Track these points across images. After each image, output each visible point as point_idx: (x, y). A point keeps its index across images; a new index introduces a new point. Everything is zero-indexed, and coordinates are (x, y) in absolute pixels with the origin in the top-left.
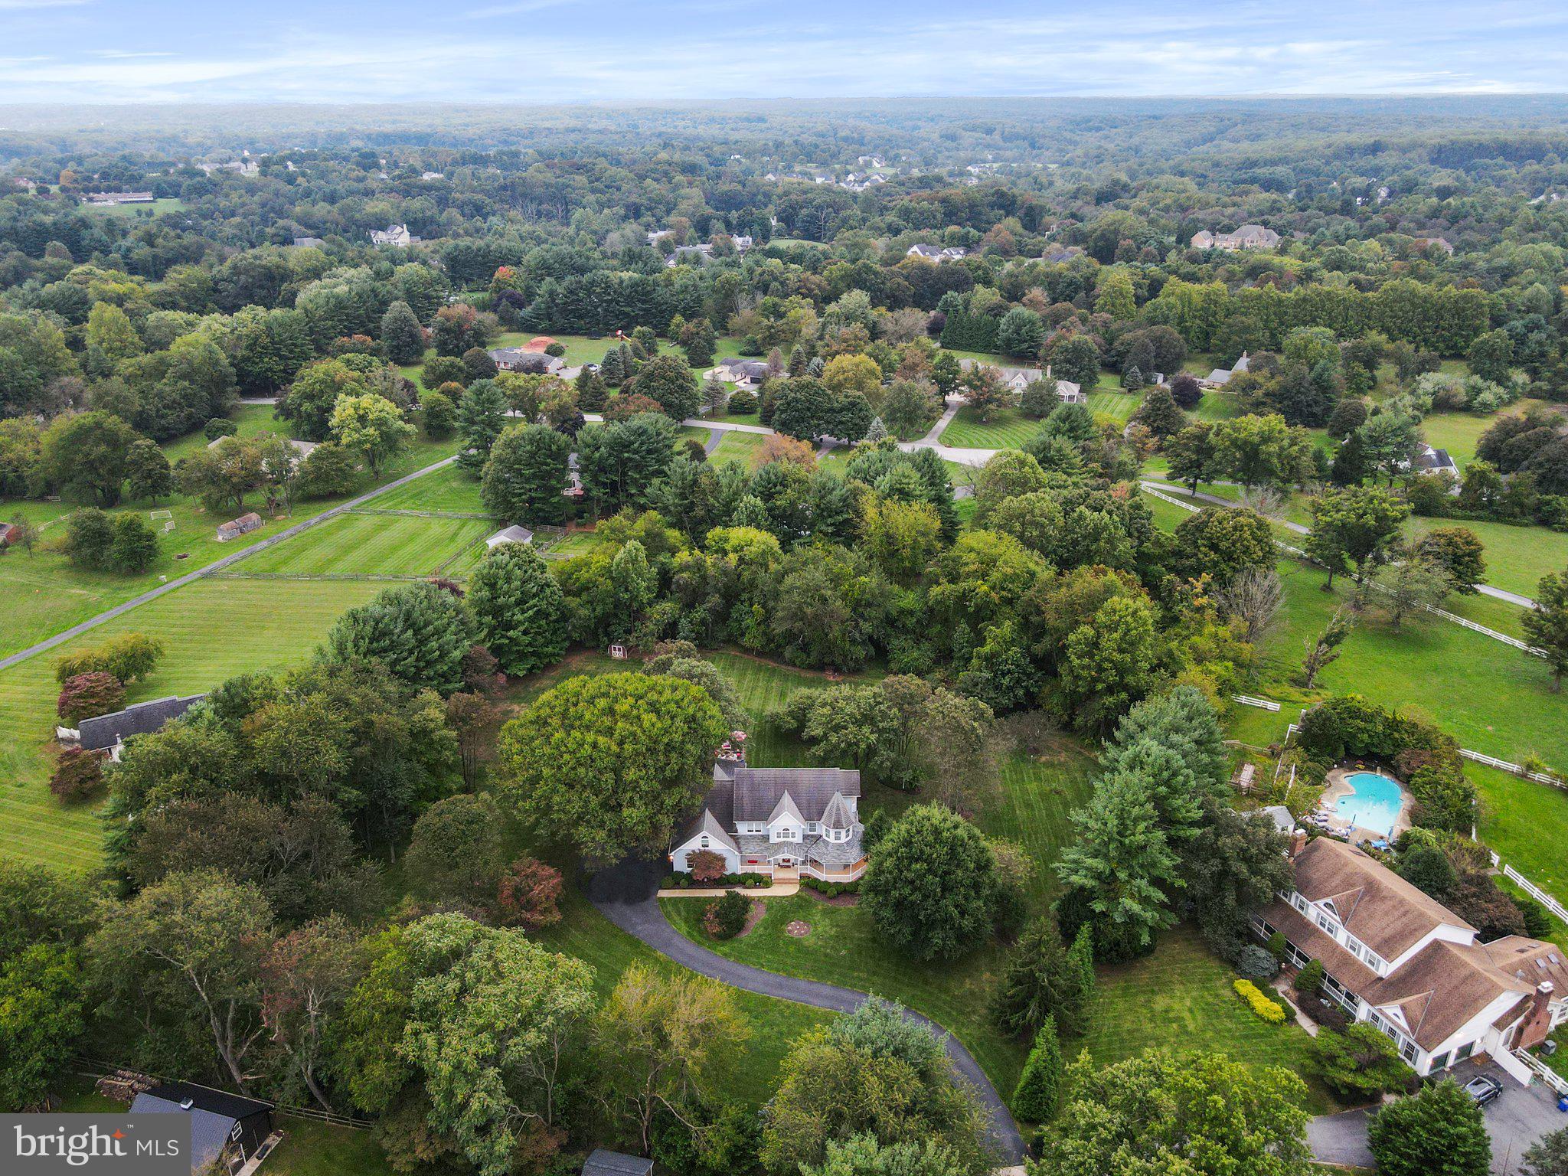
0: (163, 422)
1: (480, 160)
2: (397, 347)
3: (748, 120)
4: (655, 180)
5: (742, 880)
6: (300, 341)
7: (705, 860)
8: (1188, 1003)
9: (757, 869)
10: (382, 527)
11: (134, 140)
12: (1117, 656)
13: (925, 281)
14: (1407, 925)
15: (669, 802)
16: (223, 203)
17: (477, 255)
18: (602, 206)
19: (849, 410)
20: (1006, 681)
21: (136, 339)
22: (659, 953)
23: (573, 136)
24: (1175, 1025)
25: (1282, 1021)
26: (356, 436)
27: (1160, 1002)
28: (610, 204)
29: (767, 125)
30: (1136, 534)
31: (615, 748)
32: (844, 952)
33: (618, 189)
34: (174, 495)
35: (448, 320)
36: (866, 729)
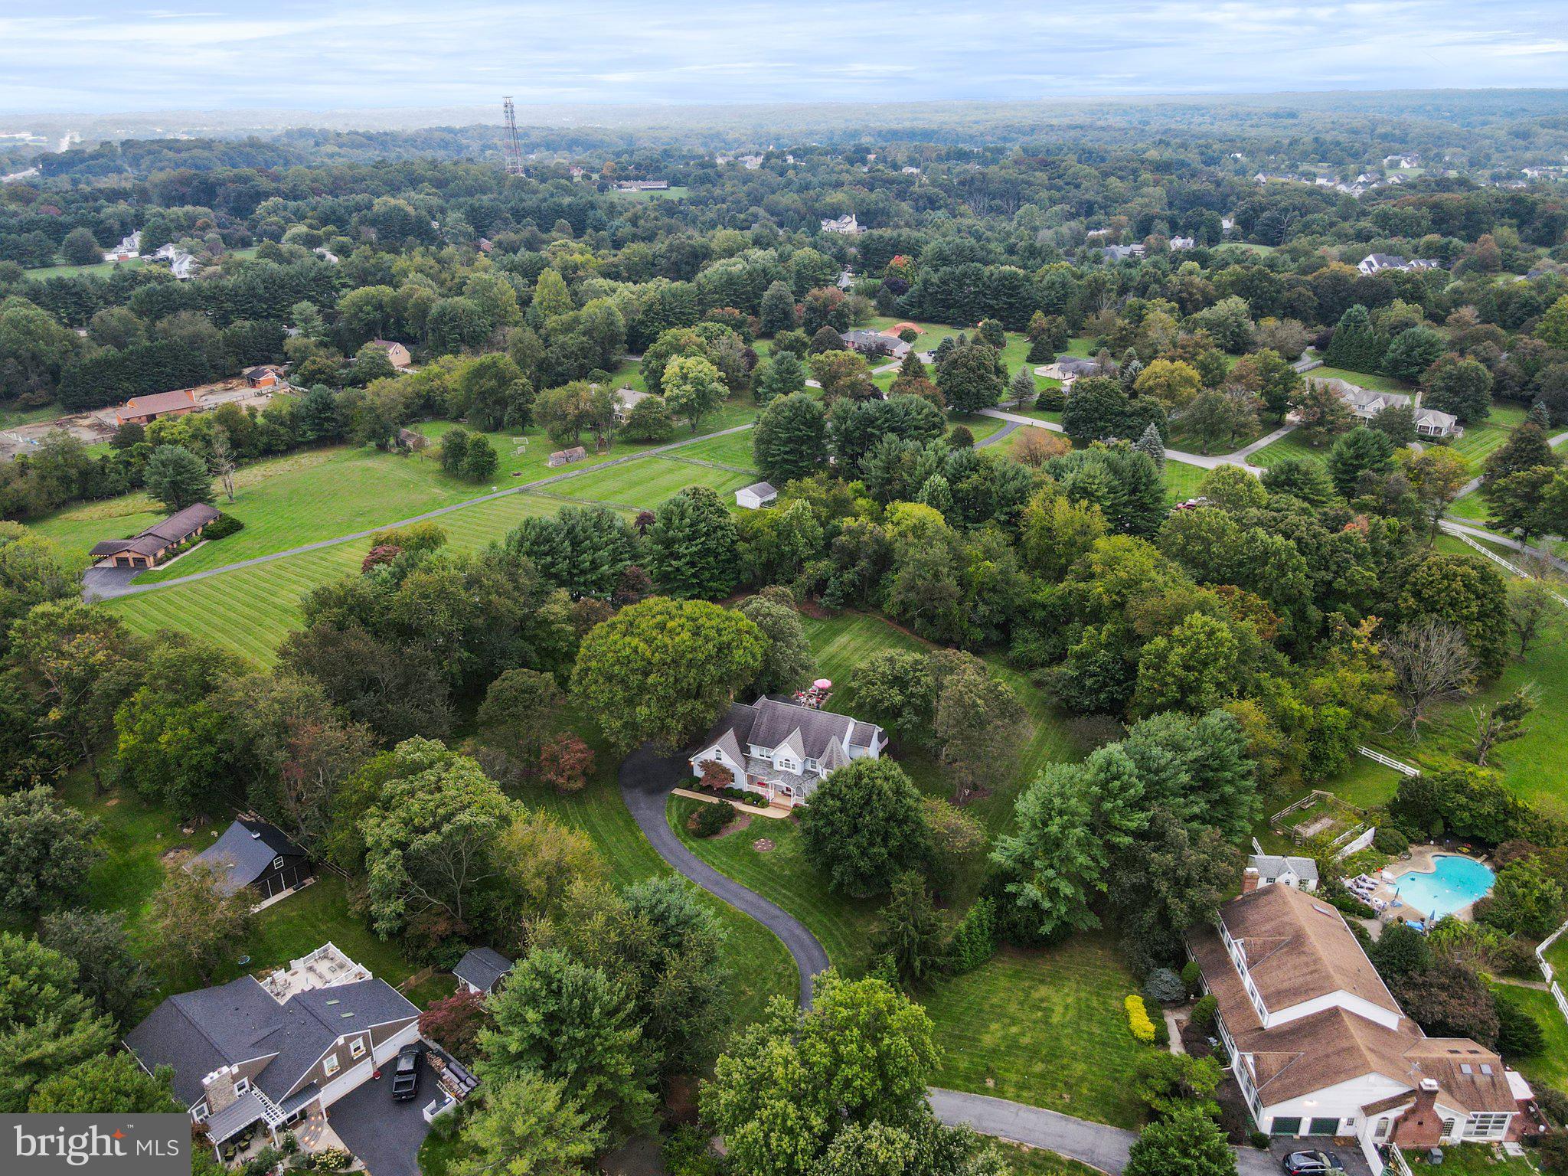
0: (560, 368)
1: (964, 156)
2: (770, 321)
3: (1277, 116)
4: (1121, 178)
5: (740, 796)
6: (687, 310)
7: (714, 769)
8: (1070, 1000)
9: (760, 790)
10: (670, 471)
11: (686, 136)
12: (1179, 672)
13: (1336, 292)
14: (1307, 983)
15: (680, 709)
16: (717, 192)
17: (887, 244)
18: (1053, 202)
19: (1140, 415)
20: (1089, 682)
21: (569, 300)
22: (642, 834)
23: (1072, 133)
24: (1040, 1014)
25: (1150, 1042)
26: (676, 391)
27: (1043, 991)
28: (1063, 200)
29: (1295, 121)
30: (1334, 568)
31: (648, 654)
32: (787, 872)
33: (1077, 186)
34: (537, 427)
35: (817, 300)
36: (895, 691)
